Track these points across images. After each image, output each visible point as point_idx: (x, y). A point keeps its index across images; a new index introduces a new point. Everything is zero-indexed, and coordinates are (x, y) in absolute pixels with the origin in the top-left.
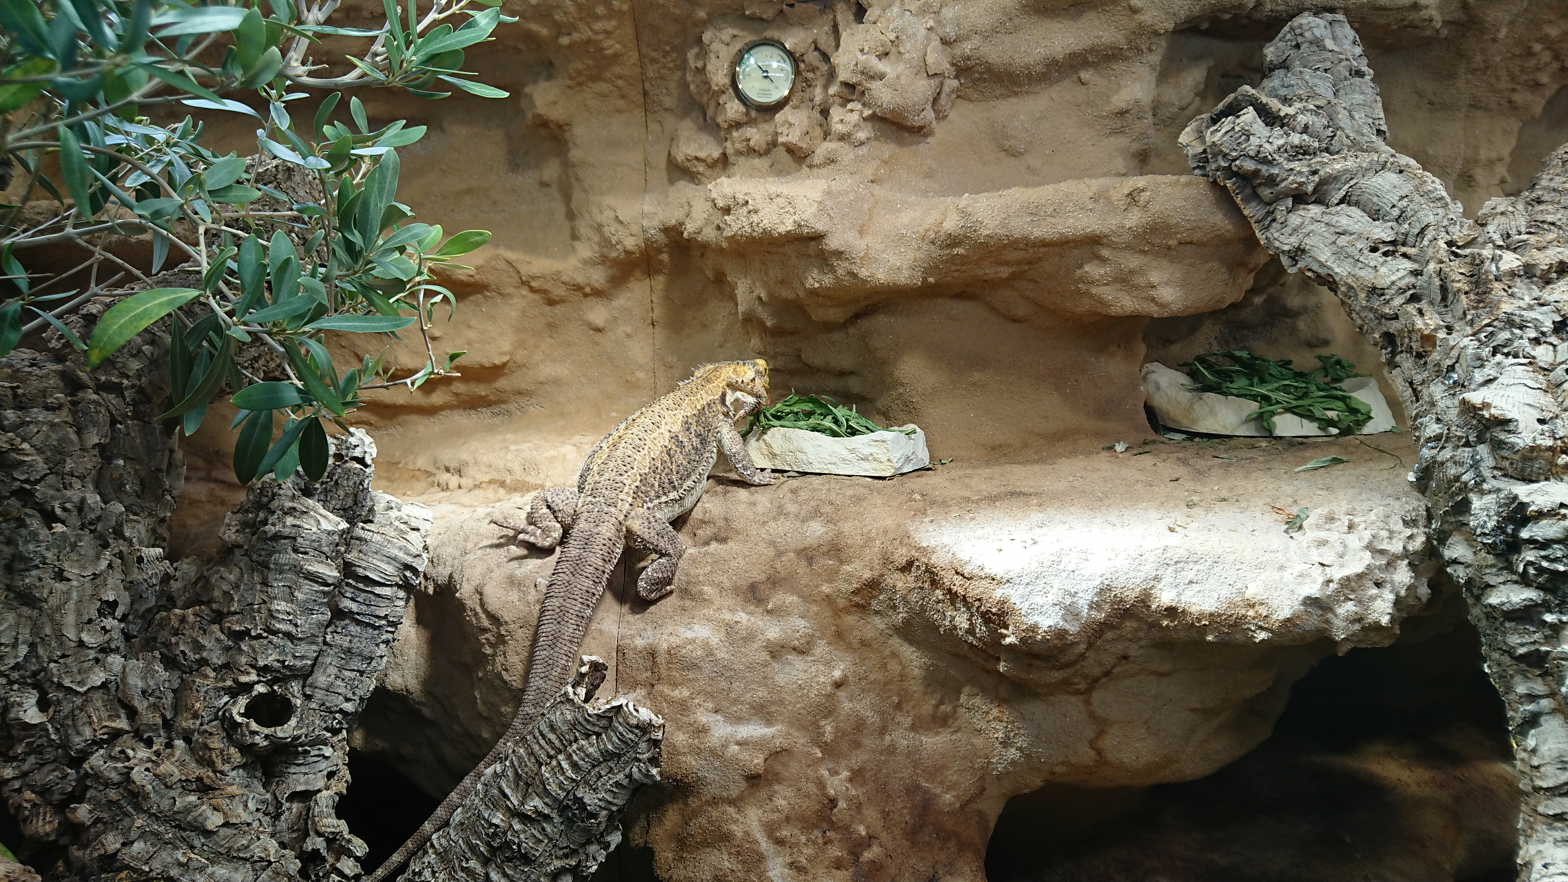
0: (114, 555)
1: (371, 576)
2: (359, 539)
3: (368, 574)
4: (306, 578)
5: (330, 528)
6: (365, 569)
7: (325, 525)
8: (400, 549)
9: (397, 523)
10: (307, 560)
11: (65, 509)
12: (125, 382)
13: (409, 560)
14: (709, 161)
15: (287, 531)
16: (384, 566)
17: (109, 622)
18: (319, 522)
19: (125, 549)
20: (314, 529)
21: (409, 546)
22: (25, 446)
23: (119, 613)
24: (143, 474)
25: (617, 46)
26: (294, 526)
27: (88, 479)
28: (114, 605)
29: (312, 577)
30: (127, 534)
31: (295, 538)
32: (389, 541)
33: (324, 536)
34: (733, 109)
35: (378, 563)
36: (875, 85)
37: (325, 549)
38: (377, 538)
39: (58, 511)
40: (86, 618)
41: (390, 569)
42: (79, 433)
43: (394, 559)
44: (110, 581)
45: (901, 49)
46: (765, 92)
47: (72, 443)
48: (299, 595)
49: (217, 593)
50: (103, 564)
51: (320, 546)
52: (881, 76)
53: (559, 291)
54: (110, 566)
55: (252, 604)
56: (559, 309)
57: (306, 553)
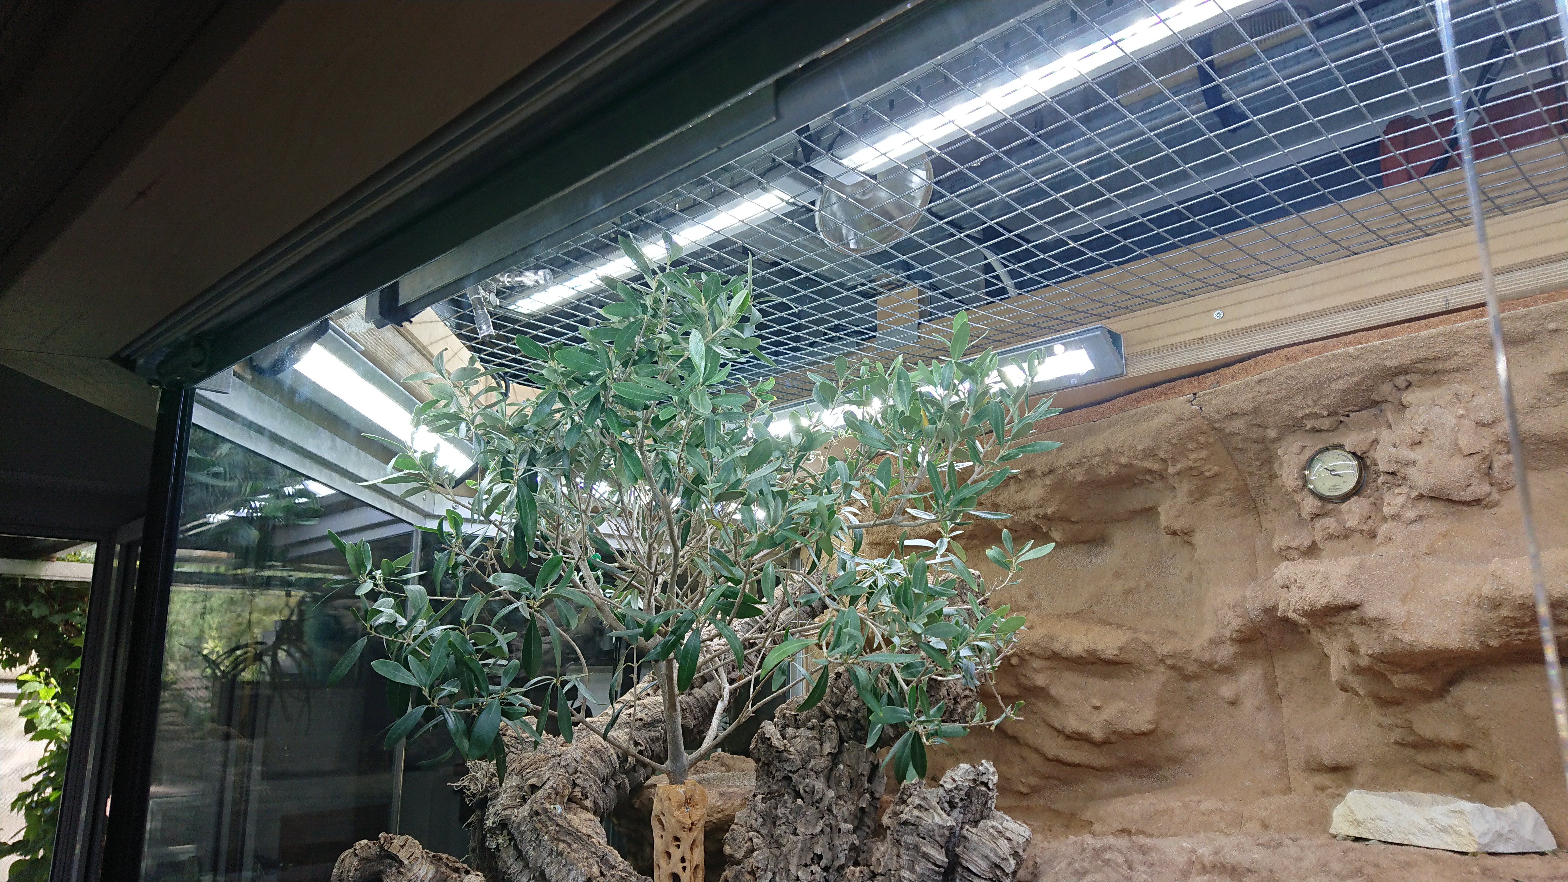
0: (827, 825)
1: (971, 868)
2: (964, 837)
3: (969, 865)
4: (923, 857)
5: (940, 823)
6: (966, 861)
7: (937, 820)
8: (991, 849)
9: (991, 830)
10: (925, 844)
11: (805, 791)
12: (849, 715)
13: (998, 861)
14: (1302, 548)
15: (912, 820)
16: (981, 862)
17: (814, 868)
18: (934, 817)
19: (833, 822)
20: (930, 822)
21: (998, 849)
22: (792, 749)
23: (823, 863)
24: (853, 776)
25: (1215, 468)
26: (917, 817)
27: (821, 774)
28: (820, 857)
29: (926, 856)
30: (835, 812)
31: (917, 826)
32: (983, 843)
33: (936, 828)
34: (1309, 505)
35: (976, 859)
36: (1411, 471)
37: (938, 839)
38: (975, 838)
39: (802, 792)
40: (803, 863)
41: (984, 865)
42: (821, 745)
43: (987, 857)
44: (820, 841)
45: (1432, 438)
46: (1336, 487)
47: (816, 750)
48: (918, 869)
49: (874, 859)
50: (818, 829)
51: (934, 835)
52: (1414, 463)
53: (1191, 669)
54: (822, 831)
55: (890, 870)
56: (1194, 685)
57: (924, 838)
